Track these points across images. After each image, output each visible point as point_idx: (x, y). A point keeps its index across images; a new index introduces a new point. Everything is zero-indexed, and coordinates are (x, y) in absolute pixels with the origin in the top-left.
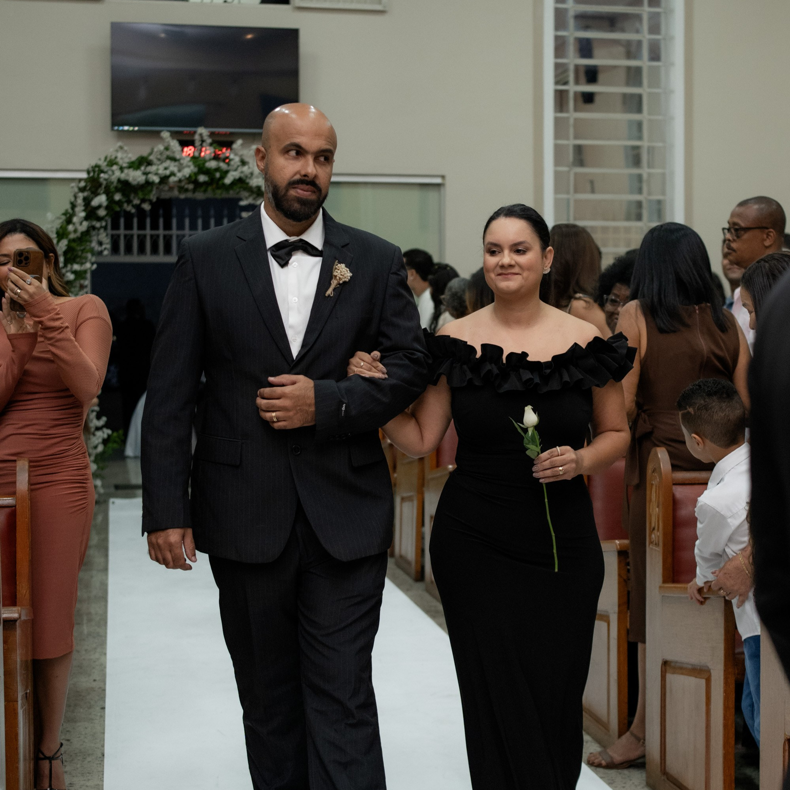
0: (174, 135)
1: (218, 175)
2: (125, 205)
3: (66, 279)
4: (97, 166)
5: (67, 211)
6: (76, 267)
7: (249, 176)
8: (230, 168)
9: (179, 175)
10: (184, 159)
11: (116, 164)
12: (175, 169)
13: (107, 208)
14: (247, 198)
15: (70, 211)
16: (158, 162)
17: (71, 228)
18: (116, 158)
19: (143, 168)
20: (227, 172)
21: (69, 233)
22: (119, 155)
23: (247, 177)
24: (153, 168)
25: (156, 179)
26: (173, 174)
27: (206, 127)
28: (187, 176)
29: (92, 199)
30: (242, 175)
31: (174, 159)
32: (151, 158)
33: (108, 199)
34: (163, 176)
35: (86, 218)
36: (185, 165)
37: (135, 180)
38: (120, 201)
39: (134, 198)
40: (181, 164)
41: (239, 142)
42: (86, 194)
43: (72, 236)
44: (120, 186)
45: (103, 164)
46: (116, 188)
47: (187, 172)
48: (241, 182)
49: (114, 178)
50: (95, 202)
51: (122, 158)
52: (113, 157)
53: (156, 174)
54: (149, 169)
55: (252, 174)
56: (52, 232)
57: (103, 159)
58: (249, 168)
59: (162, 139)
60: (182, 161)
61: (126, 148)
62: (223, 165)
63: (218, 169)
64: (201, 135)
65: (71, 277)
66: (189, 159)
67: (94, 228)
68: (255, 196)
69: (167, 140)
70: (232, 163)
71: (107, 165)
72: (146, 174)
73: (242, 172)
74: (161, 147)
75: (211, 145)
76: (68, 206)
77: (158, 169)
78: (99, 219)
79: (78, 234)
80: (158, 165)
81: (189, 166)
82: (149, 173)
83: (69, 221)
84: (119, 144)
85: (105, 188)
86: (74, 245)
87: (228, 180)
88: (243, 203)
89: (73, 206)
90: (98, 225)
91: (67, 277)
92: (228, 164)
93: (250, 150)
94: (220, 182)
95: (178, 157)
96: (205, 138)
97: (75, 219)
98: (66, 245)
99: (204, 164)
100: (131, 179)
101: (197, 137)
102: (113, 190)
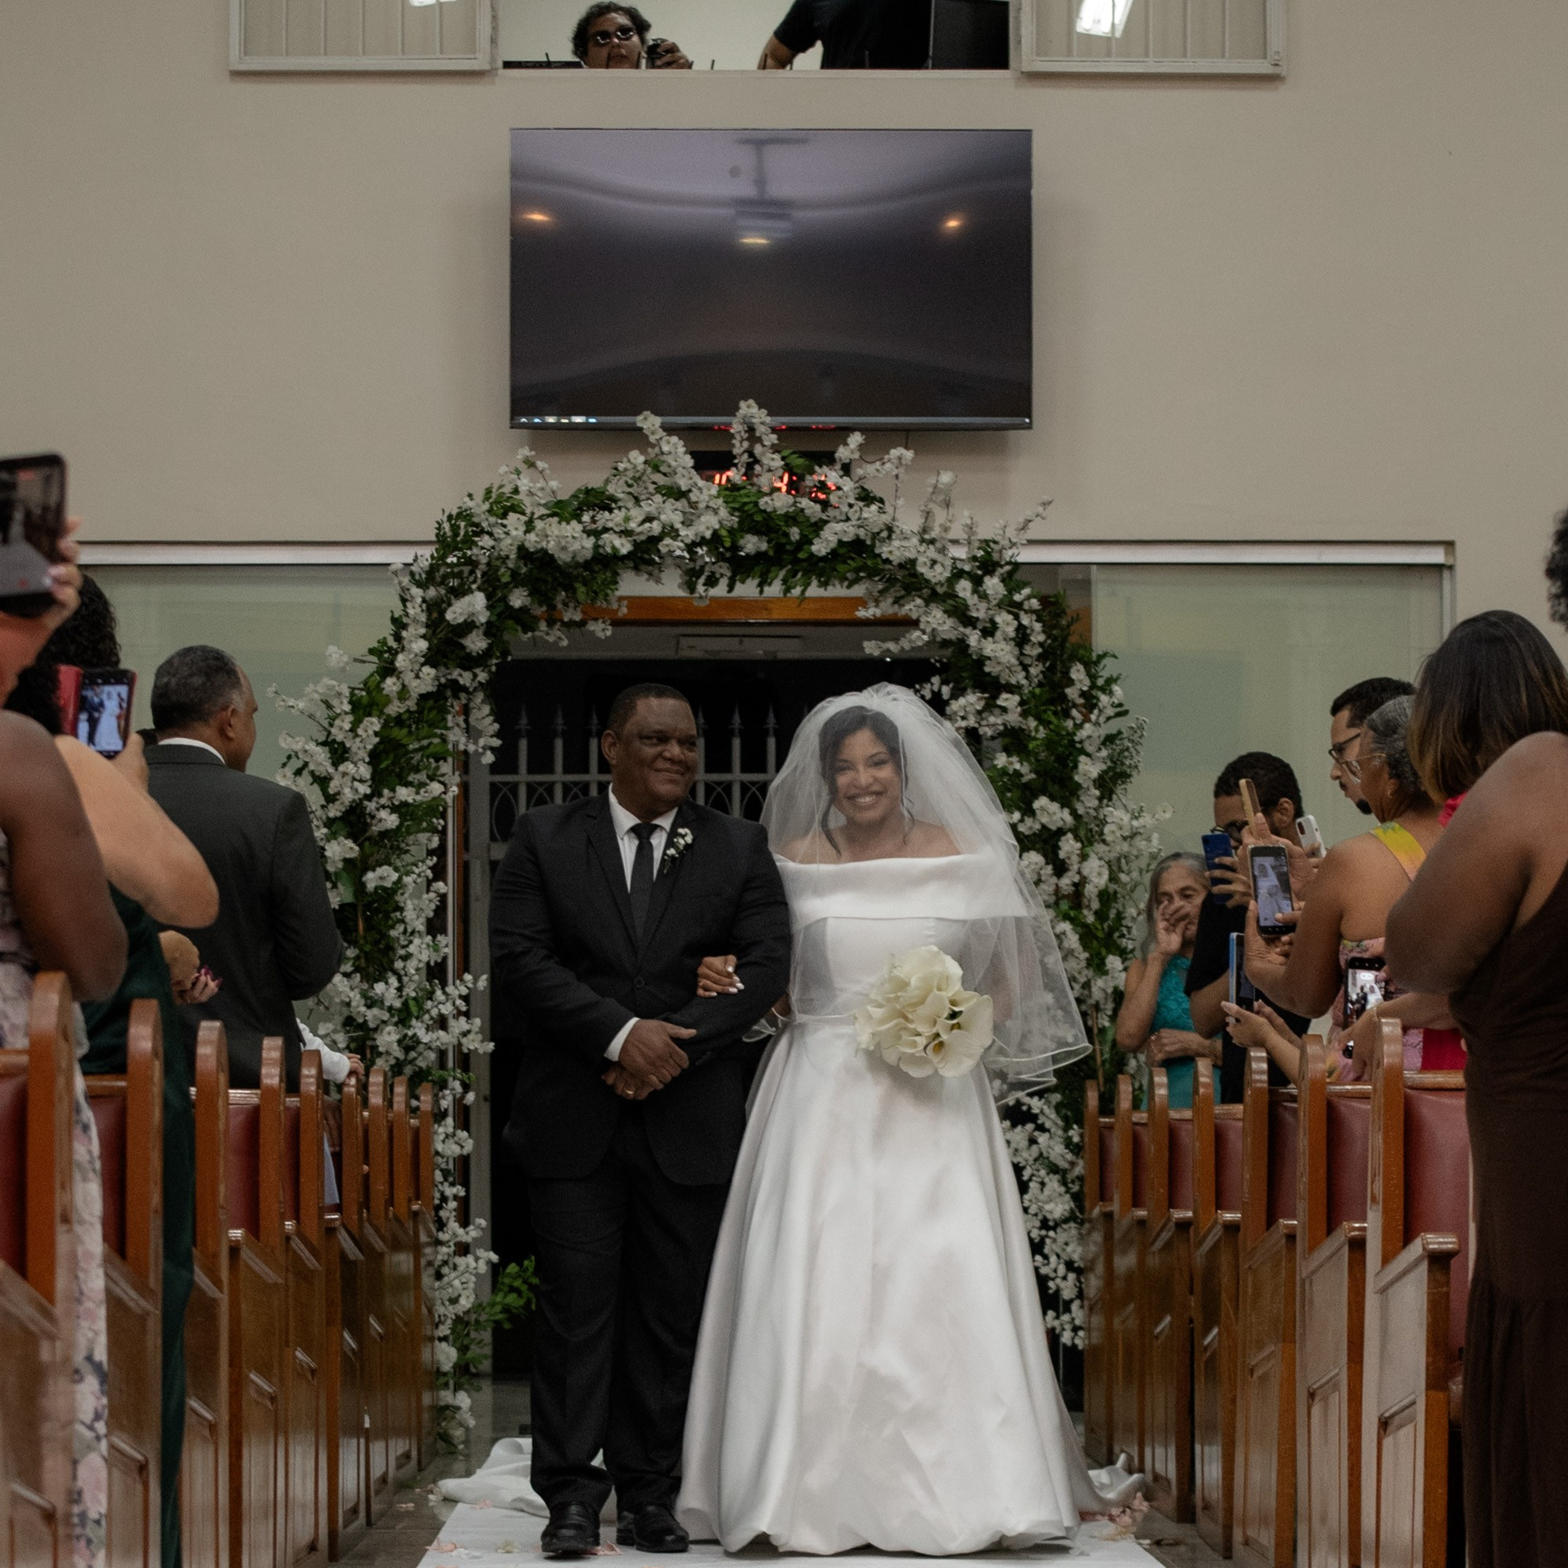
1: (795, 533)
2: (543, 626)
3: (376, 829)
4: (464, 515)
5: (383, 642)
6: (404, 794)
7: (884, 534)
8: (831, 512)
9: (688, 534)
10: (700, 489)
11: (516, 509)
12: (676, 519)
13: (490, 630)
14: (876, 599)
15: (391, 642)
16: (630, 504)
17: (390, 685)
18: (516, 491)
19: (586, 518)
20: (818, 526)
21: (388, 700)
22: (524, 483)
23: (875, 536)
24: (616, 518)
25: (624, 547)
26: (671, 532)
27: (762, 400)
28: (708, 534)
29: (450, 605)
30: (862, 533)
31: (672, 492)
32: (611, 489)
33: (489, 607)
34: (643, 538)
35: (432, 659)
36: (702, 505)
37: (564, 549)
38: (523, 609)
39: (566, 605)
40: (693, 505)
41: (856, 439)
42: (432, 592)
43: (394, 708)
44: (524, 570)
45: (479, 508)
46: (514, 574)
47: (707, 524)
48: (858, 552)
49: (508, 547)
50: (456, 613)
51: (531, 494)
52: (507, 490)
53: (626, 533)
54: (604, 517)
55: (890, 529)
56: (339, 694)
57: (479, 495)
58: (882, 511)
59: (639, 434)
60: (693, 497)
61: (540, 464)
62: (810, 507)
63: (794, 517)
64: (748, 422)
65: (391, 820)
66: (714, 491)
67: (456, 688)
68: (897, 591)
69: (654, 438)
70: (834, 499)
71: (490, 511)
72: (596, 534)
73: (862, 524)
74: (638, 460)
76: (387, 630)
77: (627, 519)
78: (469, 662)
79: (412, 704)
81: (716, 511)
82: (606, 530)
83: (388, 669)
84: (525, 452)
85: (484, 574)
86: (399, 733)
87: (820, 547)
89: (399, 624)
90: (465, 678)
91: (380, 820)
92: (825, 505)
93: (884, 464)
94: (802, 555)
96: (761, 430)
97: (401, 661)
98: (376, 734)
99: (756, 504)
100: (551, 546)
101: (737, 428)
102: (506, 579)
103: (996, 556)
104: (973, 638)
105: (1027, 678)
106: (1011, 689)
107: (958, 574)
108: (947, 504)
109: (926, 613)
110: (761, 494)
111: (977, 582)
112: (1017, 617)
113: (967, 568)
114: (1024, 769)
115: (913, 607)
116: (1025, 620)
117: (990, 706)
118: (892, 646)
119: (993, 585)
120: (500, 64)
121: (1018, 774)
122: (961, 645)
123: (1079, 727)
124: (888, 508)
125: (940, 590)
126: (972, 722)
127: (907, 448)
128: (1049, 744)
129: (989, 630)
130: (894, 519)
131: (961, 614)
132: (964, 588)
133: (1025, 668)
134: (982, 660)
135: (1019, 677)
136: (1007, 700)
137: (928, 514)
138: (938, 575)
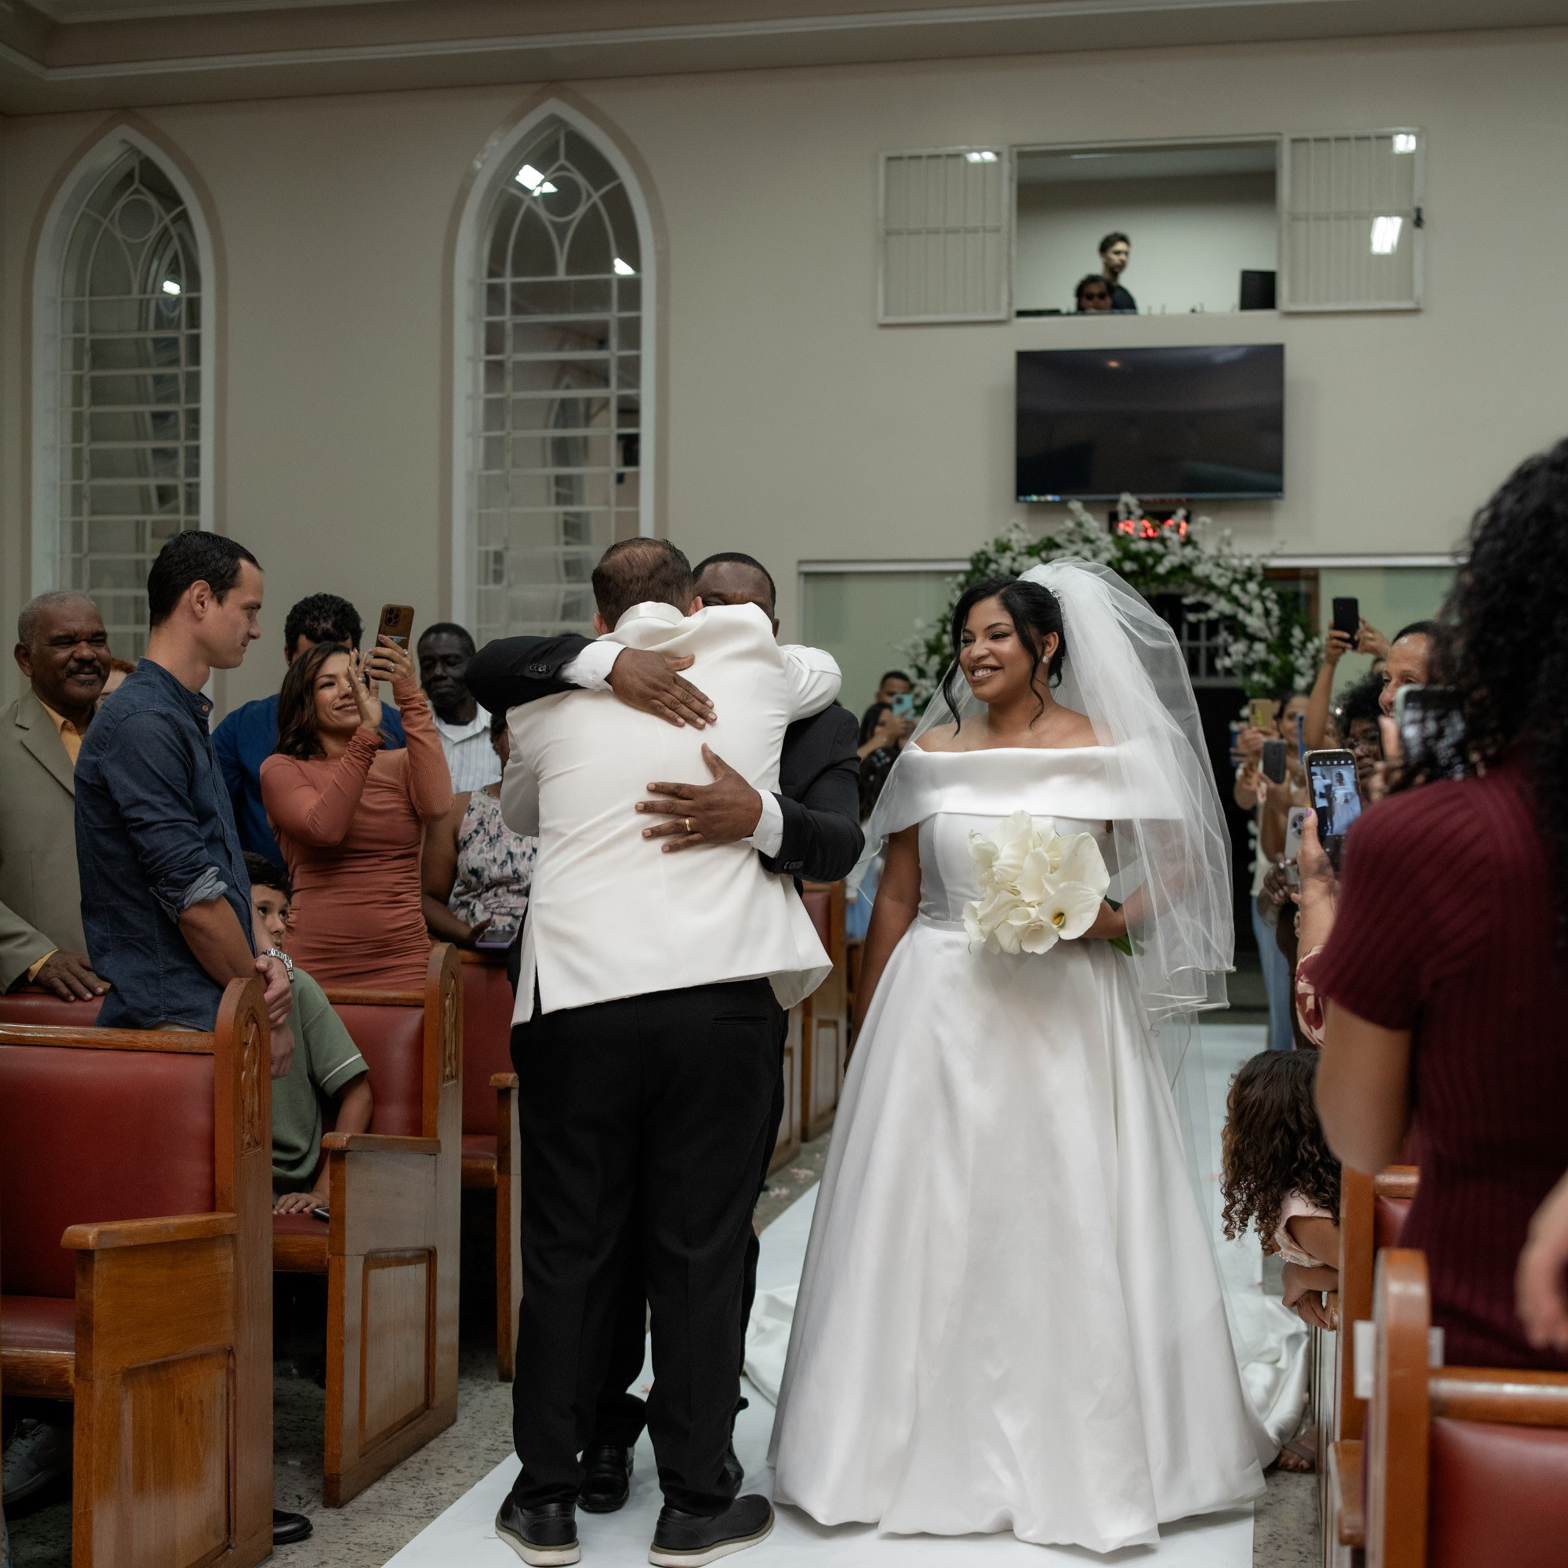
0: (1088, 506)
1: (1150, 561)
4: (984, 553)
7: (1195, 561)
8: (1166, 551)
14: (1195, 592)
18: (1011, 541)
20: (1162, 557)
22: (1015, 536)
23: (1192, 563)
27: (1132, 492)
30: (1185, 562)
31: (1087, 540)
32: (1058, 538)
40: (1099, 547)
41: (1180, 513)
45: (991, 550)
47: (1105, 557)
48: (1184, 569)
52: (1005, 540)
55: (1199, 558)
57: (992, 542)
58: (1196, 548)
59: (1070, 512)
60: (1098, 543)
61: (1023, 526)
62: (1157, 547)
63: (1150, 553)
64: (1127, 505)
69: (1077, 513)
70: (1169, 543)
71: (997, 551)
73: (1184, 556)
74: (1070, 524)
75: (1142, 518)
80: (1066, 548)
81: (1109, 550)
87: (1161, 569)
88: (1188, 601)
92: (1166, 547)
93: (1197, 524)
94: (1153, 572)
95: (1092, 536)
96: (1133, 508)
101: (1121, 508)
103: (1254, 571)
104: (1241, 615)
105: (1272, 633)
106: (1261, 640)
107: (1235, 581)
108: (1229, 544)
109: (1217, 601)
110: (1133, 541)
111: (1243, 584)
112: (1263, 603)
113: (1239, 576)
114: (1270, 683)
115: (1210, 599)
116: (1269, 605)
117: (1250, 648)
118: (1203, 616)
119: (1252, 587)
120: (1013, 314)
121: (1265, 685)
122: (1233, 618)
123: (1297, 658)
124: (1200, 546)
125: (1226, 590)
126: (1240, 658)
127: (1207, 515)
128: (1281, 668)
129: (1249, 610)
130: (1203, 552)
131: (1235, 600)
132: (1236, 590)
133: (1269, 627)
134: (1243, 626)
135: (1266, 634)
136: (1260, 647)
137: (1220, 550)
138: (1221, 582)
